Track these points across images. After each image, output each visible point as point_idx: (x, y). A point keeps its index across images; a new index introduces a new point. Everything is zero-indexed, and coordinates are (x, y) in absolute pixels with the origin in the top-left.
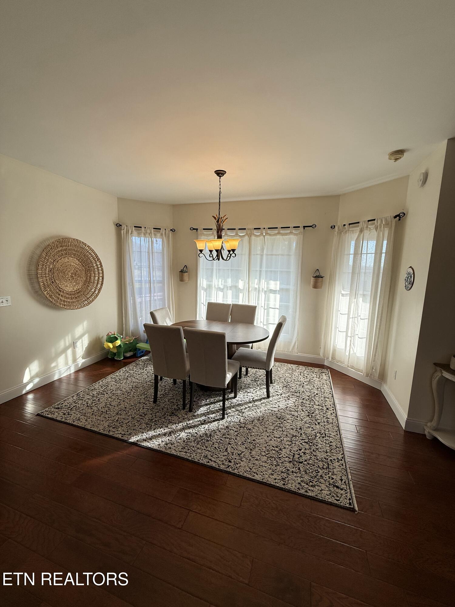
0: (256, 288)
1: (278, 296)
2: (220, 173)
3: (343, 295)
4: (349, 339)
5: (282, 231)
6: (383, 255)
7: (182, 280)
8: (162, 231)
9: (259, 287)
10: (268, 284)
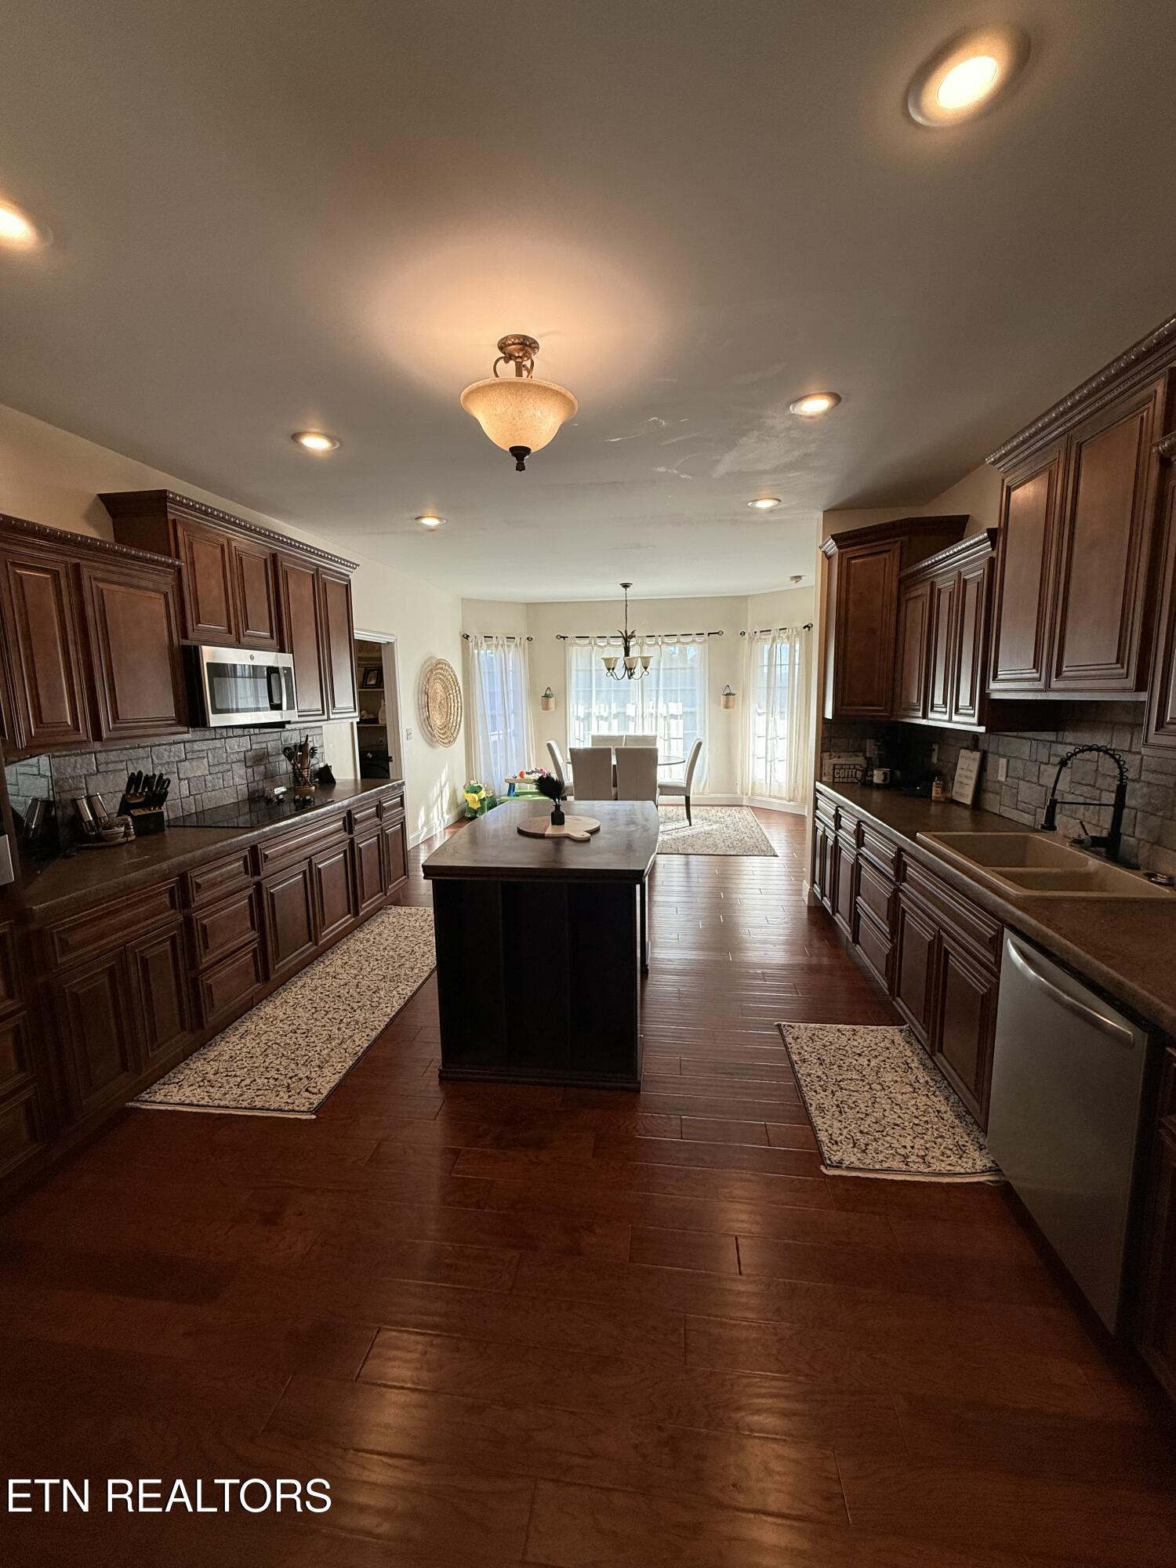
0: (652, 714)
1: (681, 722)
2: (626, 586)
3: (759, 714)
4: (769, 763)
5: (682, 639)
6: (797, 666)
7: (546, 708)
8: (517, 639)
9: (657, 713)
10: (667, 707)
